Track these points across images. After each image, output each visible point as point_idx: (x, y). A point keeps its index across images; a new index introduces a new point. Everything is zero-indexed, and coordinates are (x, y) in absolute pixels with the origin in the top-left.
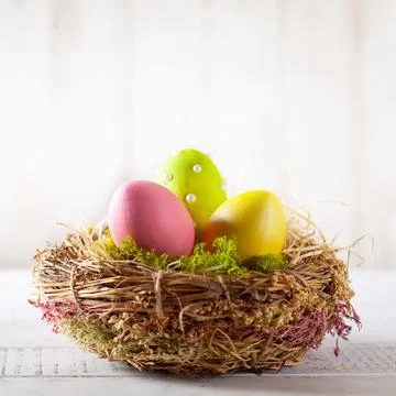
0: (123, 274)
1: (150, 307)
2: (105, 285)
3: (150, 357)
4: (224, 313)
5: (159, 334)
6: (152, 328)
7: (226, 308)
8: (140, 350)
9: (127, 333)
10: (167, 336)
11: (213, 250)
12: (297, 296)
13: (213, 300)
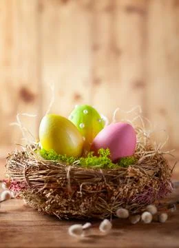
0: (51, 168)
1: (64, 186)
2: (41, 174)
3: (64, 212)
4: (103, 189)
5: (69, 200)
6: (65, 197)
7: (103, 186)
8: (59, 208)
9: (53, 199)
10: (73, 201)
11: (98, 156)
12: (141, 180)
13: (97, 182)
